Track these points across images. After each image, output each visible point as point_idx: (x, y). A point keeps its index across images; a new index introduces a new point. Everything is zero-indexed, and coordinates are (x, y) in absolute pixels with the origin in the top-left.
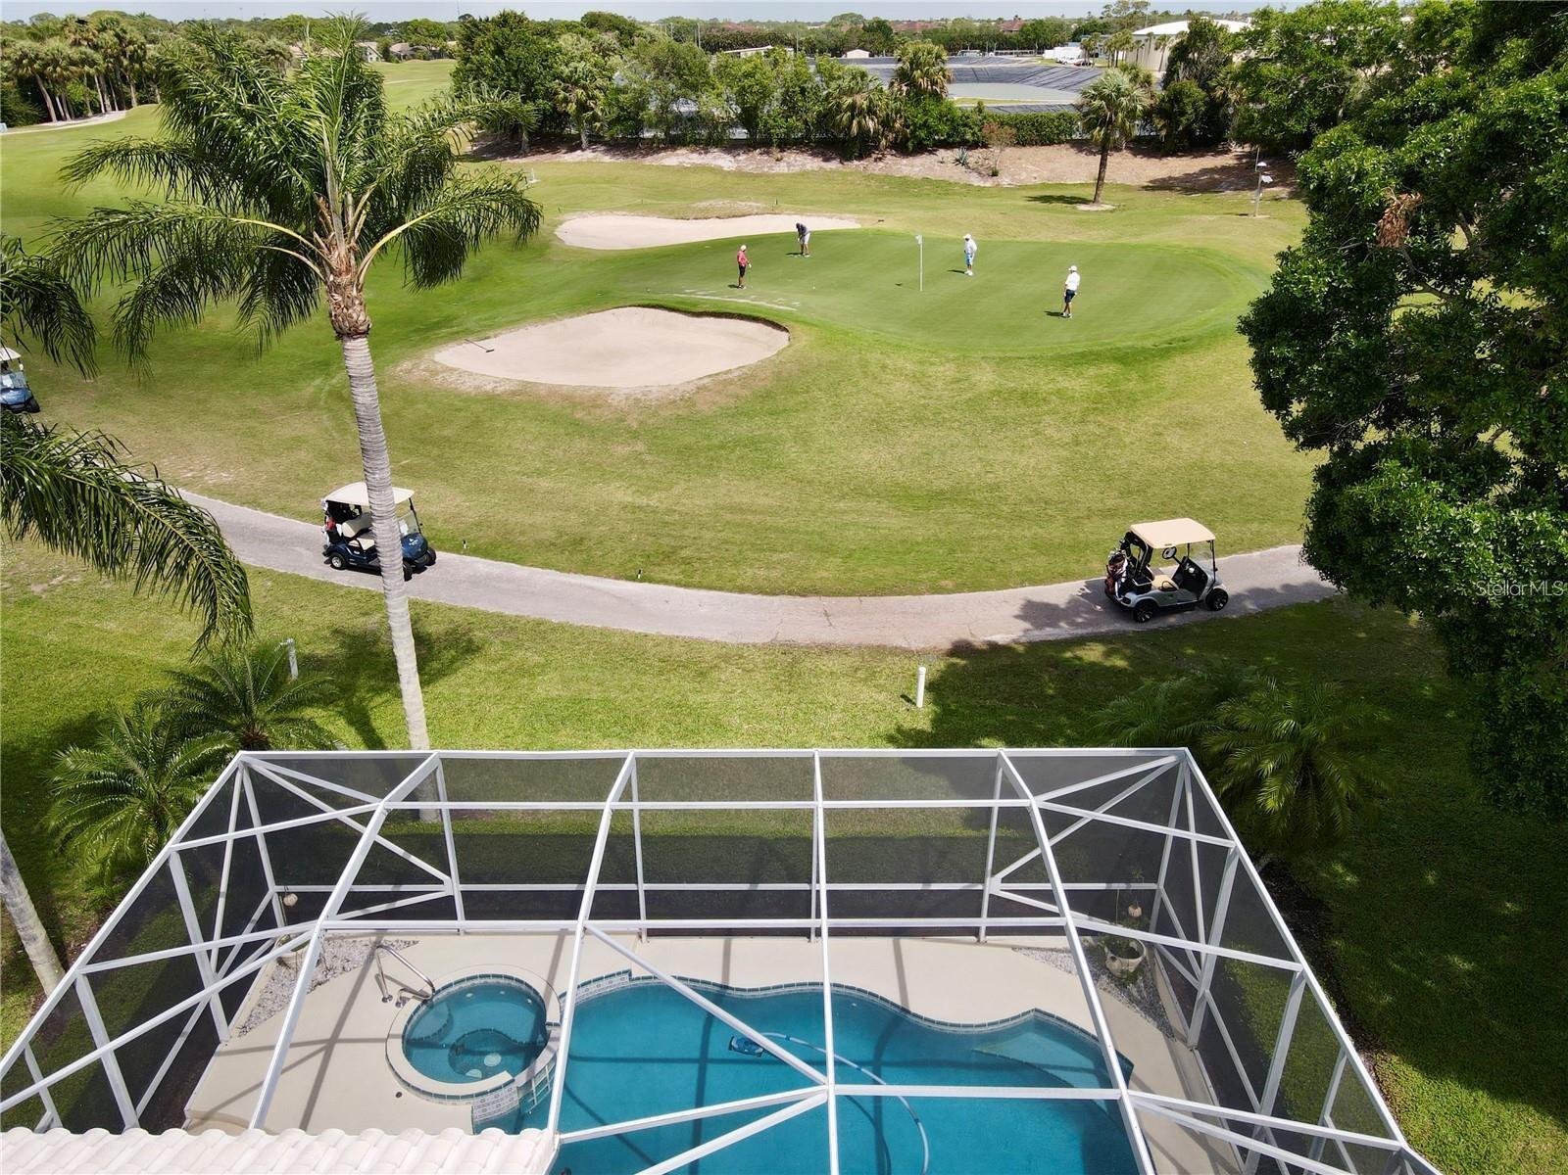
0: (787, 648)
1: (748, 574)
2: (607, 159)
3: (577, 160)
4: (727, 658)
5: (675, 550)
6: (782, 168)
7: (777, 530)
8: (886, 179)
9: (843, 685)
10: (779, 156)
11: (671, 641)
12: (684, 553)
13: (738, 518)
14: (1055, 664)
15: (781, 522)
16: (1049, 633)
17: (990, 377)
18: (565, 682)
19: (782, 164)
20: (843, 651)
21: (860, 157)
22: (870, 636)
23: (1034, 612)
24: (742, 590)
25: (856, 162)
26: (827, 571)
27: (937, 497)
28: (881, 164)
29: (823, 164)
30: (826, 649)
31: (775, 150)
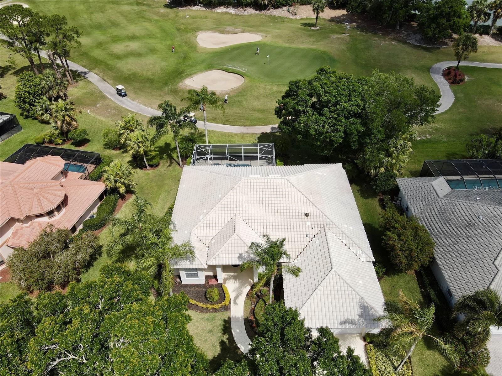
0: (243, 133)
1: (238, 123)
2: (204, 9)
3: (197, 9)
4: (235, 135)
5: (228, 120)
6: (246, 13)
7: (242, 117)
8: (270, 16)
9: (249, 138)
10: (245, 9)
11: (229, 133)
12: (229, 120)
13: (237, 115)
14: (274, 135)
15: (242, 115)
16: (274, 131)
17: (276, 88)
18: (217, 138)
19: (246, 12)
20: (249, 134)
21: (264, 10)
22: (252, 132)
23: (273, 128)
24: (237, 126)
25: (263, 11)
26: (248, 123)
27: (264, 111)
28: (269, 11)
29: (255, 11)
30: (247, 133)
31: (244, 7)
